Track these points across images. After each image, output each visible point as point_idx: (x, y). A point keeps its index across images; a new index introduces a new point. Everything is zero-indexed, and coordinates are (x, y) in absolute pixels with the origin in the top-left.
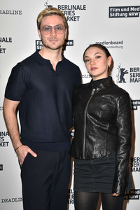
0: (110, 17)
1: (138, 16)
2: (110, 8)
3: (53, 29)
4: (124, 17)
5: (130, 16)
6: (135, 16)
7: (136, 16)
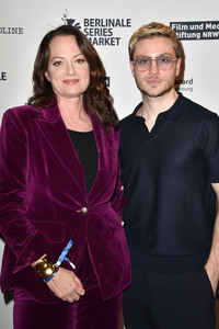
1: (218, 38)
7: (215, 38)
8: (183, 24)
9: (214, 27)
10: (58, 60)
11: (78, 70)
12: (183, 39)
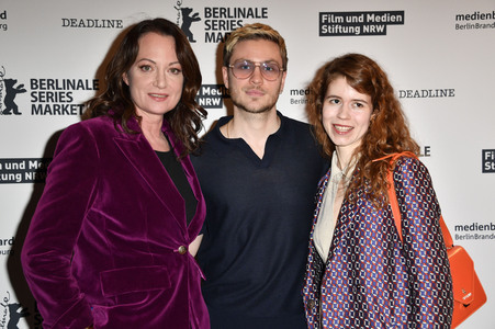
0: (321, 34)
1: (384, 33)
2: (321, 14)
3: (257, 69)
4: (353, 34)
5: (366, 34)
6: (376, 33)
7: (380, 34)
8: (336, 14)
9: (378, 19)
10: (147, 63)
11: (170, 83)
12: (339, 34)
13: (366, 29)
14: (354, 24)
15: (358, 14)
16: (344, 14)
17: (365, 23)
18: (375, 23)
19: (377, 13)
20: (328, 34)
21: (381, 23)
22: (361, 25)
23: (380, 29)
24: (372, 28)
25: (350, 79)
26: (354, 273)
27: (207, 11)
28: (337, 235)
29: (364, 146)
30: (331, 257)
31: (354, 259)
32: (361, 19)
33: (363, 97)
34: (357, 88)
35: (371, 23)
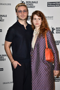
12: (51, 6)
13: (56, 5)
14: (54, 4)
15: (55, 2)
16: (52, 2)
17: (56, 4)
18: (58, 4)
19: (58, 2)
20: (49, 6)
21: (59, 4)
22: (55, 4)
23: (59, 5)
24: (57, 5)
25: (37, 15)
26: (38, 51)
27: (27, 2)
28: (35, 44)
29: (41, 27)
30: (34, 48)
31: (38, 49)
32: (55, 3)
33: (40, 18)
34: (38, 16)
35: (57, 4)
